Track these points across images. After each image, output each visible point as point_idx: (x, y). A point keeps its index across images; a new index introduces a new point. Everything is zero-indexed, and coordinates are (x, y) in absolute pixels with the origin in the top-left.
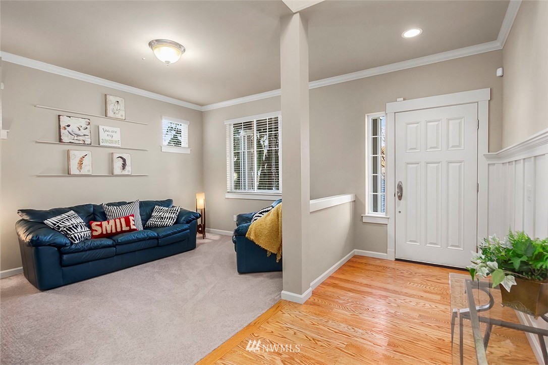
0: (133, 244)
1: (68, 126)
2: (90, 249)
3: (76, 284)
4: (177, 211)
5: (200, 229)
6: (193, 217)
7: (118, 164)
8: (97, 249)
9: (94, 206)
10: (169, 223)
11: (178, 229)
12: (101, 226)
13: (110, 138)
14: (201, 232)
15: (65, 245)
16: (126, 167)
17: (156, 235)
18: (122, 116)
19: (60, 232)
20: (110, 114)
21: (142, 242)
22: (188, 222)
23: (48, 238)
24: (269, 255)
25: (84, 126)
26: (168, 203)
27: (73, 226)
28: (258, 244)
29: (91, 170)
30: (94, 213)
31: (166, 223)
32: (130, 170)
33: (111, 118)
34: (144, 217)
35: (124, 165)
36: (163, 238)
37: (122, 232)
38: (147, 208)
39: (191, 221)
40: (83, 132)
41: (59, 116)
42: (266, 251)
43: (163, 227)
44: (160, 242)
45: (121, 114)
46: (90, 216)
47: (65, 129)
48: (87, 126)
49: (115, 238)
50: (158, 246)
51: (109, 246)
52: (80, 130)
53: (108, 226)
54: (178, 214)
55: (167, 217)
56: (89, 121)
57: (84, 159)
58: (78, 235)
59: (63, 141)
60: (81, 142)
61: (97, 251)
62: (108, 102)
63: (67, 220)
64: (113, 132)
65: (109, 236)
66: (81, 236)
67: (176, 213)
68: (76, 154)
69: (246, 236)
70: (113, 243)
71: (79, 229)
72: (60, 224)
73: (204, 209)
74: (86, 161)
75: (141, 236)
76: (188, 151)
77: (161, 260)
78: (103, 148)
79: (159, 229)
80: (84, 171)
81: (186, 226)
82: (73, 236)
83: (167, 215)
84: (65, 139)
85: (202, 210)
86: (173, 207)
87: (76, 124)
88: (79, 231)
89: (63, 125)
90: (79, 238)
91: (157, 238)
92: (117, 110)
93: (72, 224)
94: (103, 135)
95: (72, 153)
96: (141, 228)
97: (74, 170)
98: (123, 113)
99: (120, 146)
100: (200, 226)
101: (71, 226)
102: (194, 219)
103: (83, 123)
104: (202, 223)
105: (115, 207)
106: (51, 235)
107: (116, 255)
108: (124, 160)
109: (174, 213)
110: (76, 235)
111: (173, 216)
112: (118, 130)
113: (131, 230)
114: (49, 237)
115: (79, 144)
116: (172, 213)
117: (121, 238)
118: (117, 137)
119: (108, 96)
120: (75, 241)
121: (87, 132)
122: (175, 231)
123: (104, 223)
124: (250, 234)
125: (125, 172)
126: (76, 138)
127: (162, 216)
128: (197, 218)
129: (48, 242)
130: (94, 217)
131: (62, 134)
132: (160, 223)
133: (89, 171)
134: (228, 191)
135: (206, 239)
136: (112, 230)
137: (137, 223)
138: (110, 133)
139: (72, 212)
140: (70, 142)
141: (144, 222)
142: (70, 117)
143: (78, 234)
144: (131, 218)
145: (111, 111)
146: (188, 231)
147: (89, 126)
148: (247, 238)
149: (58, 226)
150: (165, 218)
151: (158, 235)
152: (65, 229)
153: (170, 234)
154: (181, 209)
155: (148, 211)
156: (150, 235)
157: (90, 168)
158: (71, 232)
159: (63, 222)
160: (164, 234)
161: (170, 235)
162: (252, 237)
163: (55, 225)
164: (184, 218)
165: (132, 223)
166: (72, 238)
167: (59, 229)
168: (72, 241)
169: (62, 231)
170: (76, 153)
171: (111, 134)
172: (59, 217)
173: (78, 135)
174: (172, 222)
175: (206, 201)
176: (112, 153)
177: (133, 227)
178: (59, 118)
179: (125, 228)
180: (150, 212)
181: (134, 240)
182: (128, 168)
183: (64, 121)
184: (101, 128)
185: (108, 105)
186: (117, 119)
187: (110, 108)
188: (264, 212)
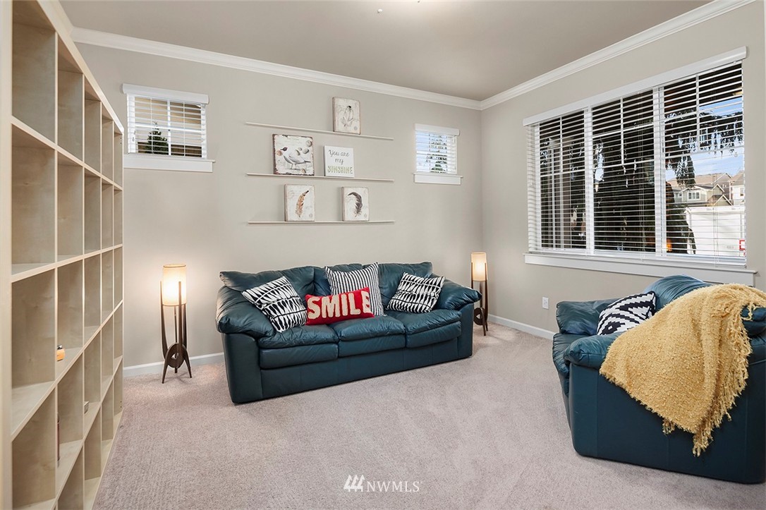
0: (365, 342)
1: (285, 149)
2: (300, 344)
3: (280, 400)
4: (439, 285)
5: (478, 316)
6: (466, 298)
7: (351, 204)
8: (309, 345)
9: (316, 269)
10: (424, 307)
11: (440, 319)
12: (319, 303)
13: (339, 164)
14: (479, 322)
15: (265, 335)
16: (362, 210)
17: (403, 327)
18: (355, 128)
19: (261, 311)
20: (339, 127)
21: (380, 339)
22: (457, 308)
23: (242, 322)
24: (666, 430)
25: (305, 148)
26: (423, 269)
27: (279, 303)
28: (638, 398)
29: (313, 214)
30: (314, 281)
31: (420, 306)
32: (368, 214)
33: (341, 134)
34: (386, 291)
35: (359, 206)
36: (413, 334)
37: (350, 317)
38: (391, 275)
39: (463, 305)
40: (304, 157)
41: (274, 135)
42: (661, 420)
43: (414, 312)
44: (408, 340)
45: (354, 127)
46: (308, 285)
47: (281, 154)
48: (309, 148)
49: (339, 326)
50: (405, 348)
51: (328, 342)
52: (299, 154)
53: (329, 306)
54: (439, 290)
55: (422, 296)
56: (311, 140)
57: (305, 197)
58: (284, 319)
59: (279, 172)
60: (301, 173)
61: (311, 347)
62: (337, 109)
63: (273, 292)
64: (343, 154)
65: (329, 322)
66: (289, 320)
67: (437, 289)
68: (295, 190)
69: (602, 370)
70: (334, 337)
71: (287, 309)
72: (263, 298)
73: (486, 281)
74: (308, 201)
75: (377, 327)
76: (457, 181)
77: (411, 372)
78: (330, 181)
79: (408, 316)
80: (305, 216)
81: (454, 315)
82: (277, 319)
83: (422, 291)
84: (281, 169)
85: (481, 283)
86: (432, 276)
87: (293, 145)
88: (287, 312)
89: (278, 148)
90: (286, 324)
91: (405, 334)
92: (349, 120)
93: (278, 300)
94: (330, 161)
95: (289, 188)
96: (379, 310)
97: (292, 216)
98: (356, 124)
99: (352, 176)
100: (478, 311)
101: (276, 303)
102: (468, 302)
103: (303, 143)
104: (481, 306)
105: (342, 273)
106: (246, 318)
107: (339, 357)
108: (359, 198)
109: (433, 288)
110: (281, 318)
111: (433, 294)
112: (350, 151)
113: (363, 316)
114: (244, 320)
115: (298, 176)
116: (430, 287)
117: (346, 330)
118: (349, 162)
119: (336, 100)
120: (279, 329)
121: (308, 157)
122: (435, 322)
123: (325, 300)
124: (611, 368)
125: (361, 218)
126: (294, 167)
127: (414, 293)
128: (475, 300)
129: (243, 327)
130: (315, 286)
131: (276, 162)
132: (409, 305)
133: (311, 216)
134: (530, 250)
135: (489, 335)
136: (334, 313)
137: (373, 304)
138: (339, 157)
139: (284, 279)
140: (287, 174)
141: (385, 299)
142: (286, 136)
143: (285, 317)
144: (364, 294)
145: (340, 123)
146: (458, 323)
147: (311, 147)
148: (603, 377)
149: (259, 302)
150: (419, 295)
151: (406, 329)
152: (268, 307)
153: (426, 327)
154: (445, 281)
155: (393, 280)
156: (393, 328)
157: (312, 211)
158: (275, 313)
159: (266, 296)
160: (416, 326)
161: (425, 329)
162: (620, 378)
163: (255, 299)
164: (450, 298)
165: (365, 302)
166: (276, 323)
167: (260, 306)
168: (276, 327)
169: (264, 310)
170: (295, 188)
171: (341, 159)
172: (263, 287)
173: (297, 163)
174: (429, 305)
175: (489, 267)
176: (343, 188)
177: (366, 310)
178: (274, 139)
179: (355, 311)
180: (396, 283)
181: (366, 334)
182: (364, 210)
183: (281, 142)
184: (327, 148)
185: (336, 114)
186: (348, 134)
187: (339, 117)
188: (632, 305)
